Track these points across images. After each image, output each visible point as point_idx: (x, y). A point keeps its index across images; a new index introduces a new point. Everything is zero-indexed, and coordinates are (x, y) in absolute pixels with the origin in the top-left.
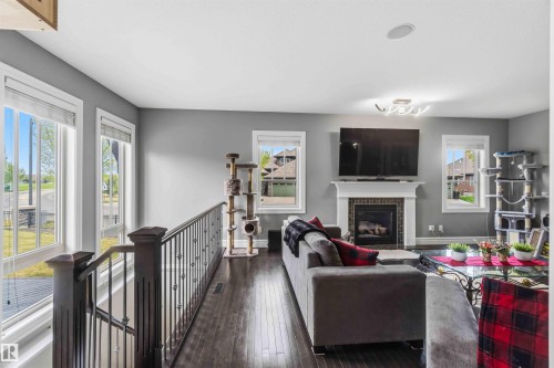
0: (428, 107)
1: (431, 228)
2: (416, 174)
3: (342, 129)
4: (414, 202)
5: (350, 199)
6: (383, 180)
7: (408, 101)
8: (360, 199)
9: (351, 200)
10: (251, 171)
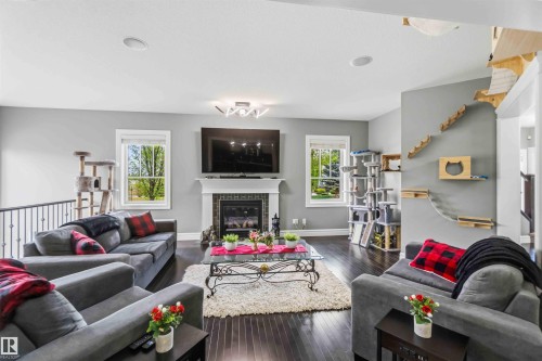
0: (267, 110)
1: (295, 221)
2: (278, 171)
3: (203, 129)
4: (277, 197)
5: (214, 195)
6: (244, 177)
7: (248, 104)
8: (226, 195)
9: (216, 197)
10: (110, 168)
